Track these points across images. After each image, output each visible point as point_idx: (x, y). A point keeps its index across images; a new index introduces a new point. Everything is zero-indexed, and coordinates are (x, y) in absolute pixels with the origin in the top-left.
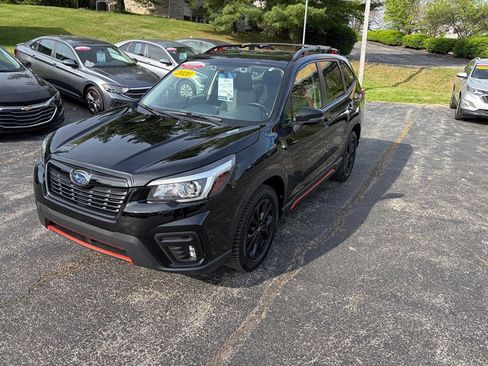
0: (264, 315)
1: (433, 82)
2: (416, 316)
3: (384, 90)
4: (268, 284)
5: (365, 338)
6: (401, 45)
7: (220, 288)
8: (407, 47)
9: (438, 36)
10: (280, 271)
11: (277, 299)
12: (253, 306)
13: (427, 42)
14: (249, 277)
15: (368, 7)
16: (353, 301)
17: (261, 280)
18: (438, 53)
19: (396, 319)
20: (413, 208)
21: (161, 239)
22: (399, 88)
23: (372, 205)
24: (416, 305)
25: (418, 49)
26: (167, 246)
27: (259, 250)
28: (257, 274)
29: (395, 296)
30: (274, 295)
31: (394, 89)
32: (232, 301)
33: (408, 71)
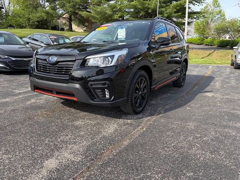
0: (144, 129)
1: (221, 57)
2: (226, 130)
3: (197, 60)
4: (146, 119)
5: (200, 137)
6: (203, 44)
7: (121, 120)
8: (206, 45)
9: (221, 39)
10: (151, 115)
11: (151, 124)
12: (139, 126)
13: (216, 42)
14: (136, 116)
15: (186, 24)
16: (191, 125)
17: (142, 118)
18: (222, 47)
19: (216, 131)
20: (218, 95)
21: (92, 85)
22: (204, 59)
23: (197, 95)
24: (225, 127)
25: (211, 45)
26: (94, 89)
27: (140, 105)
28: (140, 116)
29: (214, 123)
30: (149, 123)
31: (202, 60)
32: (127, 124)
33: (208, 52)
